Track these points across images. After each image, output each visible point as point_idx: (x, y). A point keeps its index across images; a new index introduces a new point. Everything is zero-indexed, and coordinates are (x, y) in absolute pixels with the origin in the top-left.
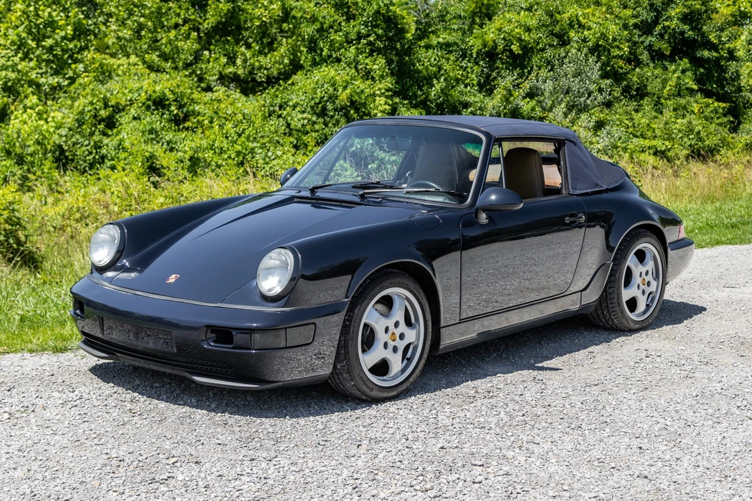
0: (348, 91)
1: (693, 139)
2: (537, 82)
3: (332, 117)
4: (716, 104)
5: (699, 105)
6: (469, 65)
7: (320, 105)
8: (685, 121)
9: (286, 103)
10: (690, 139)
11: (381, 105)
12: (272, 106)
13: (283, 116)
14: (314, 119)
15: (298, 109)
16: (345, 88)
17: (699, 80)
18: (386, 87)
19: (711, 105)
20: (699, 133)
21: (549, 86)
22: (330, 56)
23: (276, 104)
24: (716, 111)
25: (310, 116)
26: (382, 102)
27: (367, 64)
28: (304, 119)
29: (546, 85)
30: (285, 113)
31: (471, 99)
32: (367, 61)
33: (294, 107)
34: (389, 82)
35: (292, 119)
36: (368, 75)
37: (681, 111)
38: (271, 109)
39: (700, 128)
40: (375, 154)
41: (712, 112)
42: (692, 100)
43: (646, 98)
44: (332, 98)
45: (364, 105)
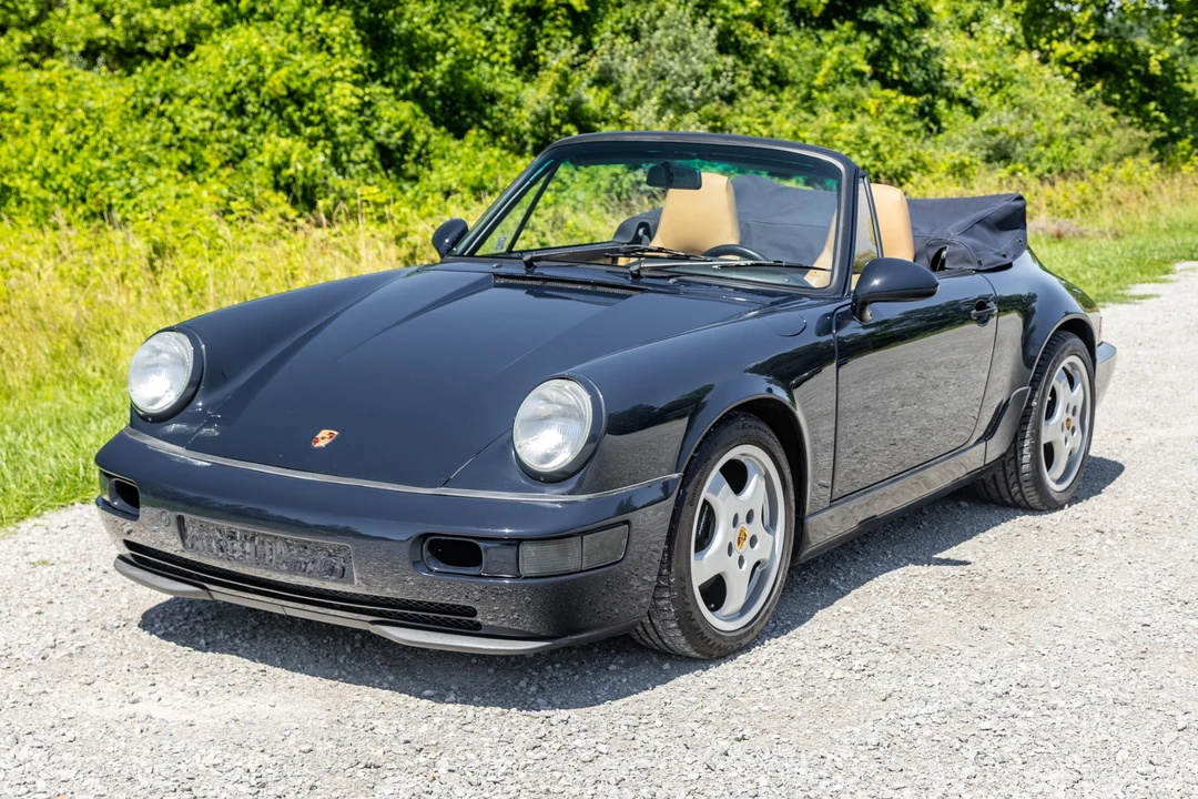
0: (283, 72)
1: (867, 157)
2: (612, 59)
3: (255, 115)
4: (902, 99)
5: (877, 101)
6: (499, 29)
7: (234, 97)
8: (855, 126)
9: (172, 91)
10: (862, 157)
11: (344, 96)
12: (148, 95)
13: (167, 114)
14: (223, 119)
15: (195, 102)
16: (278, 67)
17: (873, 60)
18: (353, 66)
19: (894, 101)
20: (876, 147)
21: (632, 65)
22: (253, 11)
23: (155, 93)
24: (900, 112)
25: (215, 115)
26: (347, 92)
27: (319, 25)
28: (204, 119)
29: (627, 65)
30: (171, 108)
31: (501, 88)
32: (319, 20)
33: (188, 99)
34: (358, 56)
35: (182, 120)
36: (322, 45)
37: (847, 108)
38: (147, 101)
39: (879, 139)
40: (330, 182)
41: (896, 112)
42: (863, 92)
43: (787, 89)
44: (256, 84)
45: (311, 96)
